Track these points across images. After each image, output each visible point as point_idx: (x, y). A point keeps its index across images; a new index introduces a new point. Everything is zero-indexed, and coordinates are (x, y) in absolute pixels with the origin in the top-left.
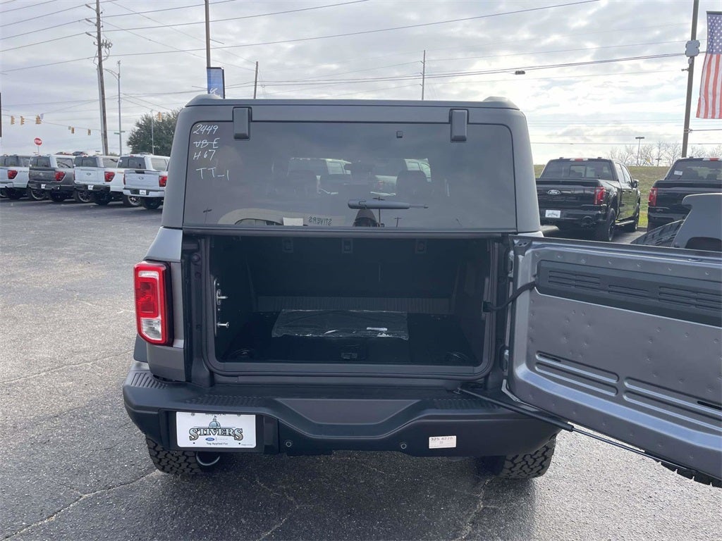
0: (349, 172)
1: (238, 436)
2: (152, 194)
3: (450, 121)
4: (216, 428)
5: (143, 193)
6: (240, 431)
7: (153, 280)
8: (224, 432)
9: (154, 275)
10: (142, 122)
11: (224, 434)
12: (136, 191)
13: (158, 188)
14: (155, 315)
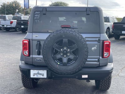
0: (65, 20)
1: (43, 75)
2: (8, 26)
3: (86, 11)
4: (38, 73)
5: (5, 26)
6: (43, 74)
7: (26, 43)
8: (40, 74)
9: (27, 42)
10: (2, 5)
11: (40, 75)
12: (4, 26)
13: (10, 24)
14: (27, 50)
